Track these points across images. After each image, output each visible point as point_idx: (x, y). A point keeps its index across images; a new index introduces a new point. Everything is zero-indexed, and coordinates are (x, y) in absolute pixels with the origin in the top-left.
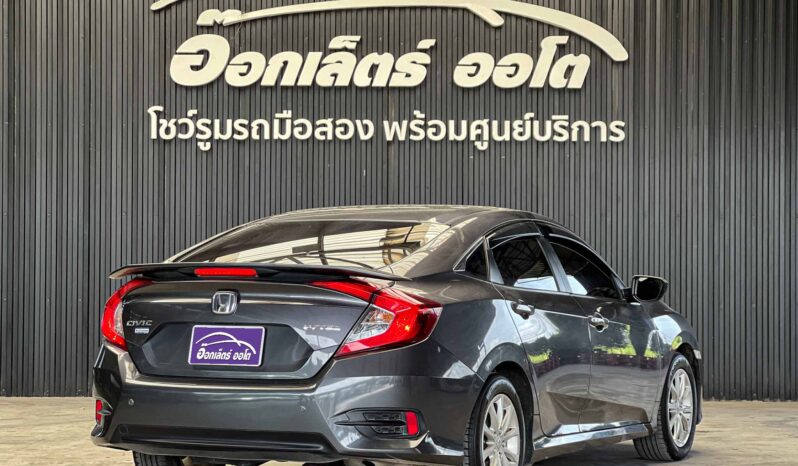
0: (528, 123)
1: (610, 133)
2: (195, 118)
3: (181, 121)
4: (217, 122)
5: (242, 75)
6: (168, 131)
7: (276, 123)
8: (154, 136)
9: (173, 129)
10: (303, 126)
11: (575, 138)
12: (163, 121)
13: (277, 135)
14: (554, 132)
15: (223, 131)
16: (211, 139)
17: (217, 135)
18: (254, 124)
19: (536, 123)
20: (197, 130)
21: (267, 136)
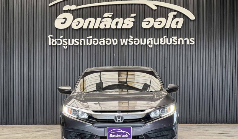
1: (190, 42)
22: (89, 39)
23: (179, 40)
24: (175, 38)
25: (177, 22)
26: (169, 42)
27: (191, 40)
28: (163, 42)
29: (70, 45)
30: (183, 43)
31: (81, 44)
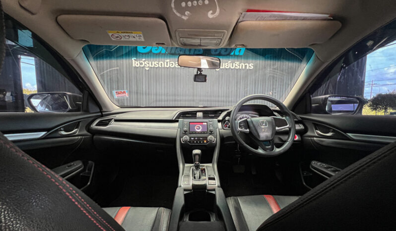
0: (229, 64)
1: (249, 67)
2: (144, 61)
3: (141, 62)
4: (150, 62)
5: (156, 50)
6: (137, 64)
7: (165, 63)
8: (134, 66)
9: (139, 64)
10: (172, 64)
11: (241, 68)
12: (136, 62)
13: (166, 66)
14: (235, 66)
15: (152, 65)
16: (149, 67)
17: (150, 66)
18: (160, 63)
19: (231, 64)
20: (145, 65)
21: (163, 66)
22: (167, 62)
23: (241, 65)
24: (238, 63)
25: (240, 50)
26: (233, 66)
27: (250, 65)
28: (227, 67)
29: (151, 67)
30: (244, 68)
31: (160, 66)
